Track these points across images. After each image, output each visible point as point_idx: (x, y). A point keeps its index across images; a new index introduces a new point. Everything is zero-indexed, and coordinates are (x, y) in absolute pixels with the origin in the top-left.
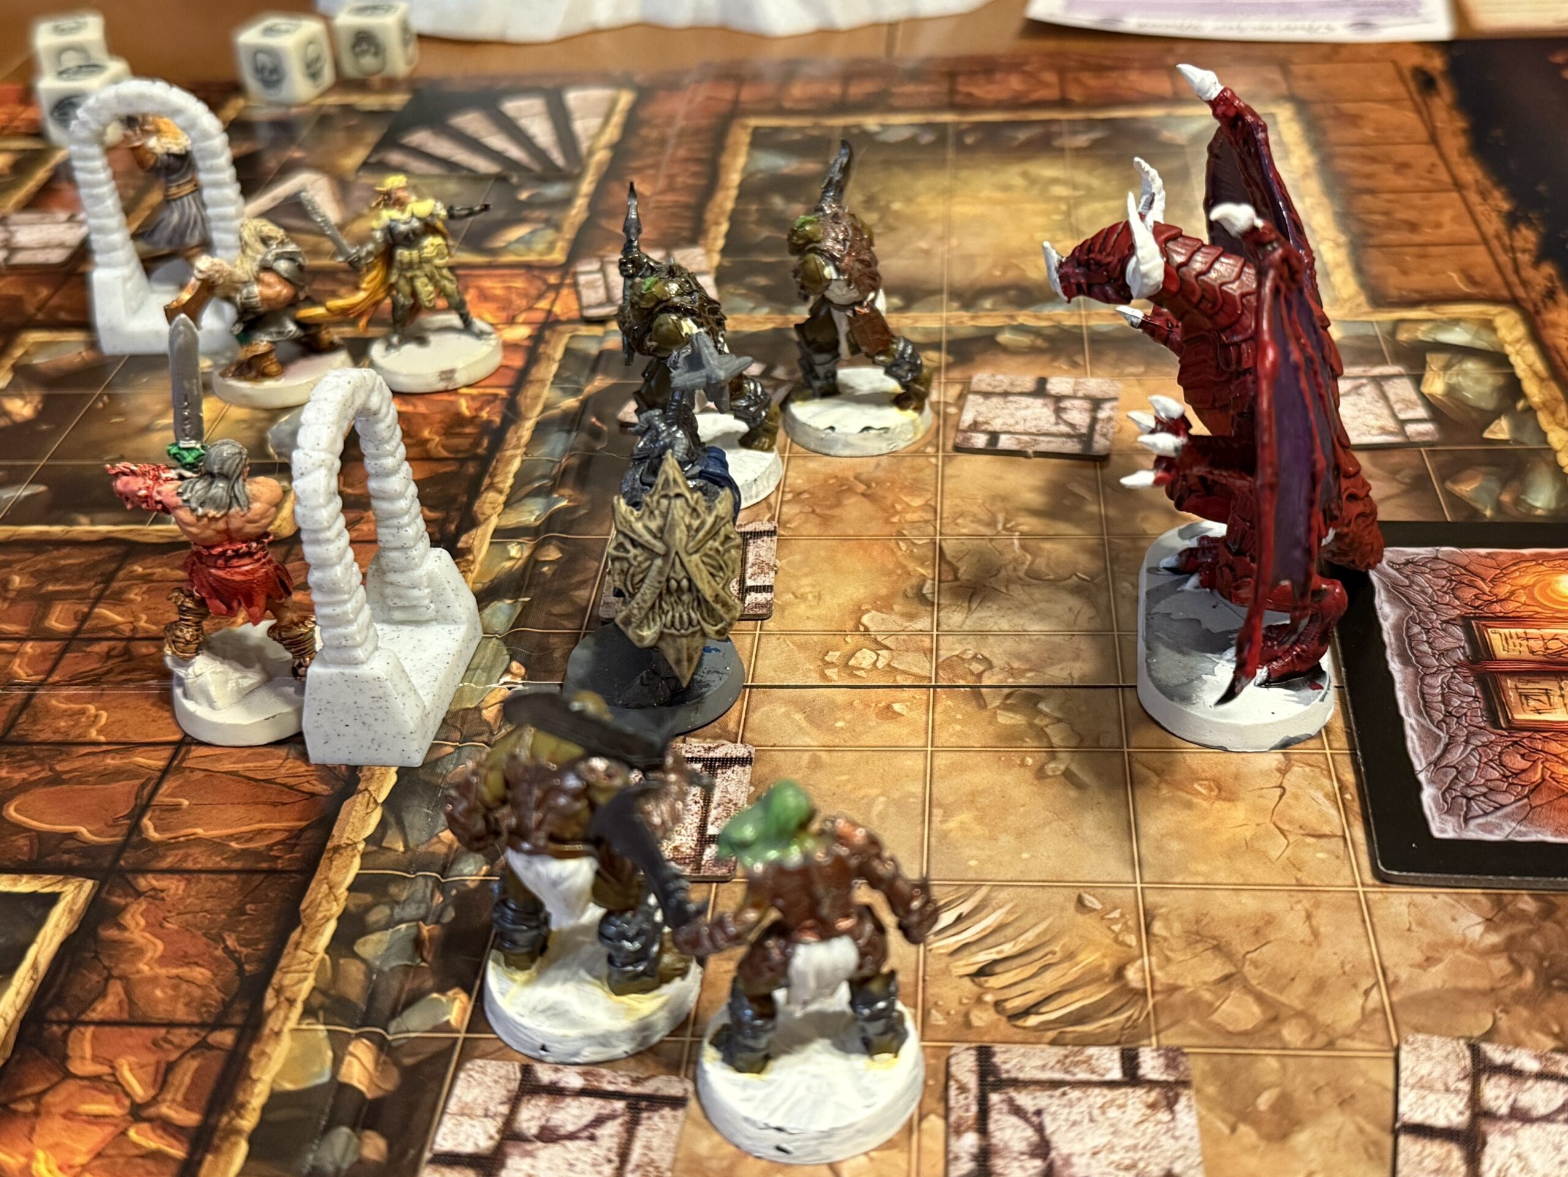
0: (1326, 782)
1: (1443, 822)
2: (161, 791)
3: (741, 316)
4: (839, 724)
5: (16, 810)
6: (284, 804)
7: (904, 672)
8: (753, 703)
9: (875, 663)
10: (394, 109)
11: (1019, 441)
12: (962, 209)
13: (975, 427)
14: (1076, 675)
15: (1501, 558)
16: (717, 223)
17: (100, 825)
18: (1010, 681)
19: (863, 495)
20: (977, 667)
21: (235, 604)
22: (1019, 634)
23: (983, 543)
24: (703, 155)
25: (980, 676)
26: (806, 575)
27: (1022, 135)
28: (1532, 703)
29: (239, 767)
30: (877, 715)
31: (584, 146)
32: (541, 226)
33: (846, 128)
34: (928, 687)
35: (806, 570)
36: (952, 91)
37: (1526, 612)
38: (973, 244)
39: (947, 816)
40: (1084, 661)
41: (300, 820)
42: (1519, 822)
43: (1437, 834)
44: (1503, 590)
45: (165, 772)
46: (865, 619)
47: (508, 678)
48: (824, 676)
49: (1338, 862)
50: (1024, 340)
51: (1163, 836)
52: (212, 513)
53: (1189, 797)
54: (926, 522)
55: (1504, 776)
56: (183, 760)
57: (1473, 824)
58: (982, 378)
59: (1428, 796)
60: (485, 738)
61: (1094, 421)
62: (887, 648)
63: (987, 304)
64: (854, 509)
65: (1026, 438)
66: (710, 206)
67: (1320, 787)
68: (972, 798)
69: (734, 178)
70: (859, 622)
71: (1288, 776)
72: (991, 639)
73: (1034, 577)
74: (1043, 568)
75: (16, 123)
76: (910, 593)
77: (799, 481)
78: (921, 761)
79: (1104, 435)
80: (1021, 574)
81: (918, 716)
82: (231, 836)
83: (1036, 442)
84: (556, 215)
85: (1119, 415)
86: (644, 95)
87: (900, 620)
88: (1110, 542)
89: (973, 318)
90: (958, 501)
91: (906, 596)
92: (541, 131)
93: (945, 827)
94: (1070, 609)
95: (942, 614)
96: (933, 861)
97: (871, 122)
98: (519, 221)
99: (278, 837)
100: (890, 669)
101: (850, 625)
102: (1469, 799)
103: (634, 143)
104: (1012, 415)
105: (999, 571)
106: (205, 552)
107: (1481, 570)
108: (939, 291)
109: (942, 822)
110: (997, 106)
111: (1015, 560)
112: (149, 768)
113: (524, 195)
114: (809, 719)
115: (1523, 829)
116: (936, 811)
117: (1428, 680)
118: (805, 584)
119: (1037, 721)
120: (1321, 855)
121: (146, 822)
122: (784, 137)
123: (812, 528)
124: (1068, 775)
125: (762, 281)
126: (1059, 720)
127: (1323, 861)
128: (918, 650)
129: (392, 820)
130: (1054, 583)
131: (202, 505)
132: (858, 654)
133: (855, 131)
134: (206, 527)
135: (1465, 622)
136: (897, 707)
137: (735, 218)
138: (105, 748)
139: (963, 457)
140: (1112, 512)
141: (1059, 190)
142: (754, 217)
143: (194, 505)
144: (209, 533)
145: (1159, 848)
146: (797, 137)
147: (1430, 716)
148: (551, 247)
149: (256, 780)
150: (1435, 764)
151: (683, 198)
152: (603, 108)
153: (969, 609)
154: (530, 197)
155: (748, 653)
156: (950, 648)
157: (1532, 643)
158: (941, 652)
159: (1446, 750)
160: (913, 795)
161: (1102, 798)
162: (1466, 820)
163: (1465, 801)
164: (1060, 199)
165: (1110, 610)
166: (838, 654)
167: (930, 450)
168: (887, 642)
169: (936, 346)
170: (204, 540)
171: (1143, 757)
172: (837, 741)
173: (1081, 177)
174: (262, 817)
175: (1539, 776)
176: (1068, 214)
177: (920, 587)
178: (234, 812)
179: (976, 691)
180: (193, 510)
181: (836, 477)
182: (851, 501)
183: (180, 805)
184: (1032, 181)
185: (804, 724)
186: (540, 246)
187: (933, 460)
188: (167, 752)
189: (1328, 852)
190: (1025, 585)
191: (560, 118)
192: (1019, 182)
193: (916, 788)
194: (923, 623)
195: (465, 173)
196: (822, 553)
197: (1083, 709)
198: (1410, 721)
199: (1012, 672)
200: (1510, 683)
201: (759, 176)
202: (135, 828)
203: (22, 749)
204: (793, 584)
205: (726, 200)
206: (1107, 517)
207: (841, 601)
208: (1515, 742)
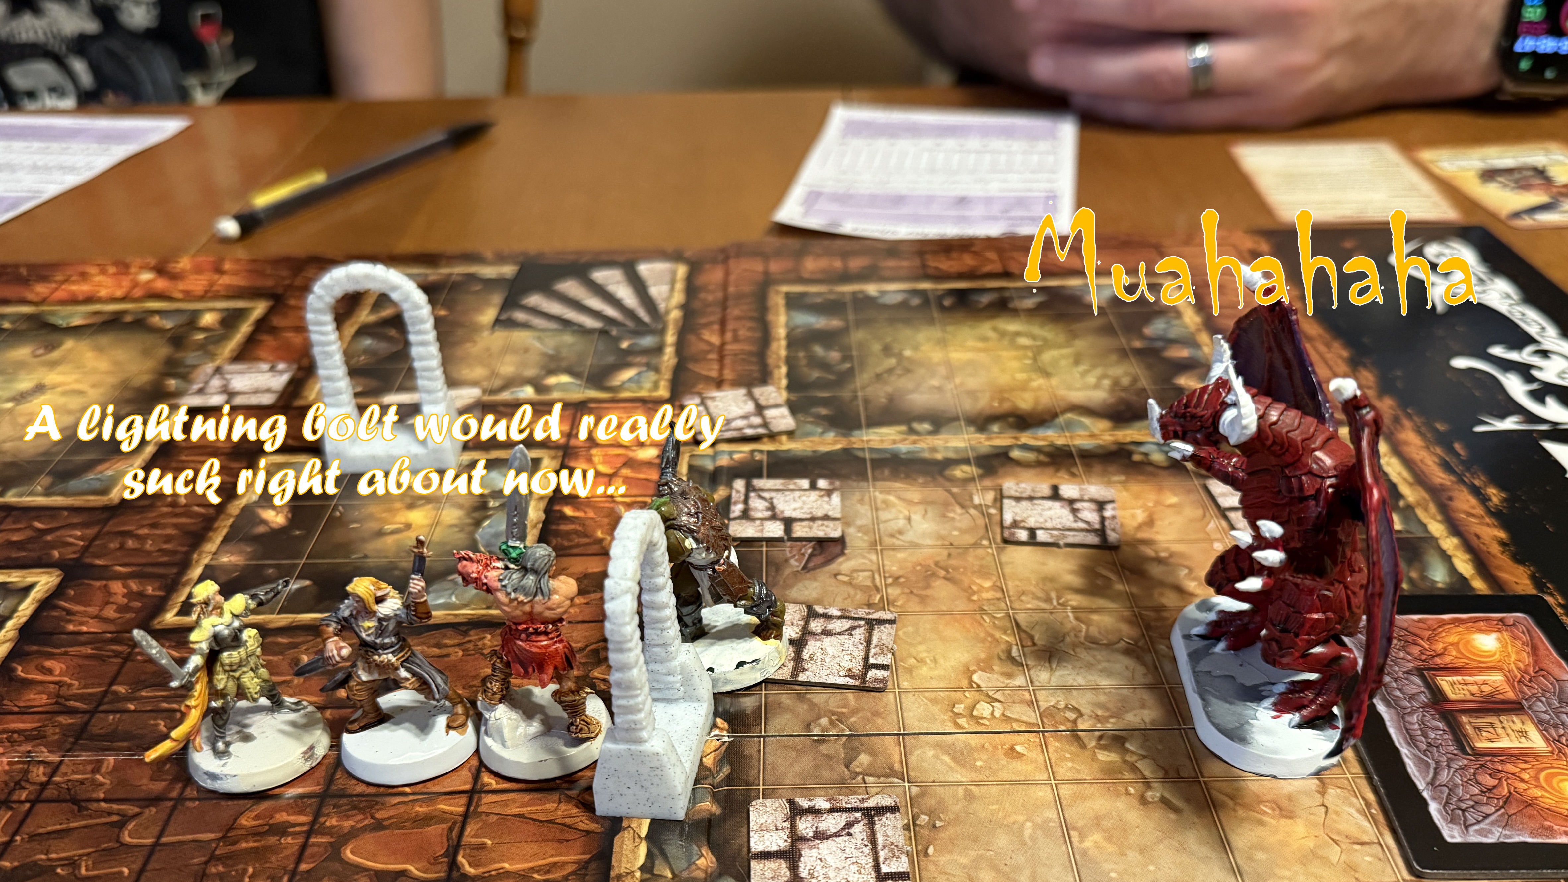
0: (1355, 800)
1: (1451, 829)
2: (467, 833)
3: (816, 439)
4: (979, 763)
5: (352, 853)
6: (568, 841)
7: (1017, 720)
8: (907, 749)
9: (992, 714)
10: (508, 277)
11: (1052, 536)
12: (957, 356)
13: (1015, 524)
14: (1147, 720)
15: (1428, 622)
16: (778, 367)
17: (424, 864)
18: (1099, 726)
19: (945, 578)
20: (1072, 716)
21: (530, 670)
22: (1095, 688)
23: (1046, 615)
24: (755, 314)
25: (1075, 722)
26: (920, 643)
27: (985, 299)
28: (1484, 734)
29: (523, 810)
30: (1005, 755)
31: (662, 306)
32: (644, 369)
33: (854, 294)
34: (1038, 732)
35: (919, 639)
36: (924, 266)
37: (1460, 663)
38: (972, 383)
39: (1083, 837)
40: (1150, 708)
41: (584, 854)
42: (1504, 827)
43: (1449, 840)
44: (1439, 647)
45: (466, 816)
46: (975, 677)
47: (717, 732)
48: (957, 725)
49: (1381, 864)
50: (1030, 456)
51: (1250, 848)
52: (522, 598)
53: (1259, 816)
54: (999, 599)
55: (1482, 792)
56: (477, 806)
57: (1472, 829)
58: (1010, 485)
59: (1434, 808)
60: (709, 780)
61: (1103, 519)
62: (999, 701)
63: (996, 428)
64: (942, 590)
65: (1055, 533)
66: (769, 353)
67: (1351, 805)
68: (1097, 822)
69: (781, 332)
70: (971, 681)
71: (1326, 796)
72: (1075, 692)
73: (1092, 642)
74: (1097, 635)
75: (215, 288)
76: (1003, 656)
77: (894, 568)
78: (1049, 792)
79: (1113, 530)
80: (1082, 640)
81: (1035, 754)
82: (532, 868)
83: (1065, 536)
84: (654, 361)
85: (1118, 513)
86: (695, 267)
87: (1002, 679)
88: (1140, 614)
89: (989, 439)
90: (1017, 583)
91: (1000, 659)
92: (625, 294)
93: (1083, 845)
94: (1127, 668)
95: (1032, 672)
96: (1082, 874)
97: (871, 289)
98: (628, 365)
99: (570, 869)
100: (1006, 719)
101: (965, 683)
102: (1463, 811)
103: (696, 305)
104: (1041, 515)
105: (1064, 637)
106: (514, 627)
107: (1418, 632)
108: (956, 419)
109: (1081, 842)
110: (960, 276)
111: (1074, 629)
112: (452, 813)
113: (625, 345)
114: (954, 759)
115: (1507, 832)
116: (1072, 833)
117: (1408, 718)
118: (921, 651)
119: (1128, 758)
120: (1368, 859)
121: (461, 859)
122: (809, 300)
123: (914, 605)
124: (1164, 801)
125: (824, 411)
126: (1144, 757)
127: (1370, 863)
128: (1022, 702)
129: (656, 852)
130: (1109, 646)
131: (515, 590)
132: (978, 706)
133: (861, 296)
134: (516, 608)
135: (1420, 672)
136: (1018, 748)
137: (790, 362)
138: (411, 798)
139: (1011, 548)
140: (1135, 590)
141: (1023, 341)
142: (804, 362)
143: (509, 590)
144: (518, 612)
145: (1250, 859)
146: (819, 300)
147: (1417, 747)
148: (656, 386)
149: (541, 821)
150: (1432, 784)
151: (747, 347)
152: (668, 278)
153: (1051, 669)
154: (629, 346)
155: (894, 707)
156: (1046, 700)
157: (1470, 687)
158: (1040, 703)
159: (1436, 774)
160: (1051, 820)
161: (1196, 820)
162: (1467, 827)
163: (1460, 812)
164: (1025, 348)
165: (1156, 668)
166: (962, 706)
167: (985, 542)
168: (998, 696)
169: (966, 461)
170: (514, 617)
171: (1217, 785)
172: (981, 778)
173: (1036, 330)
174: (553, 852)
175: (1506, 791)
176: (1035, 359)
177: (1009, 652)
178: (531, 848)
179: (1075, 736)
180: (509, 594)
181: (920, 565)
182: (938, 583)
183: (484, 844)
184: (1003, 334)
185: (952, 764)
186: (648, 385)
187: (990, 550)
188: (463, 800)
189: (1372, 856)
190: (1087, 649)
191: (639, 286)
192: (991, 334)
193: (1052, 814)
194: (1020, 681)
195: (576, 328)
196: (928, 626)
197: (1160, 747)
198: (1405, 751)
199: (1098, 718)
200: (1464, 719)
201: (800, 330)
202: (453, 865)
203: (343, 801)
204: (913, 651)
205: (780, 348)
206: (1132, 594)
207: (953, 663)
208: (1482, 765)
